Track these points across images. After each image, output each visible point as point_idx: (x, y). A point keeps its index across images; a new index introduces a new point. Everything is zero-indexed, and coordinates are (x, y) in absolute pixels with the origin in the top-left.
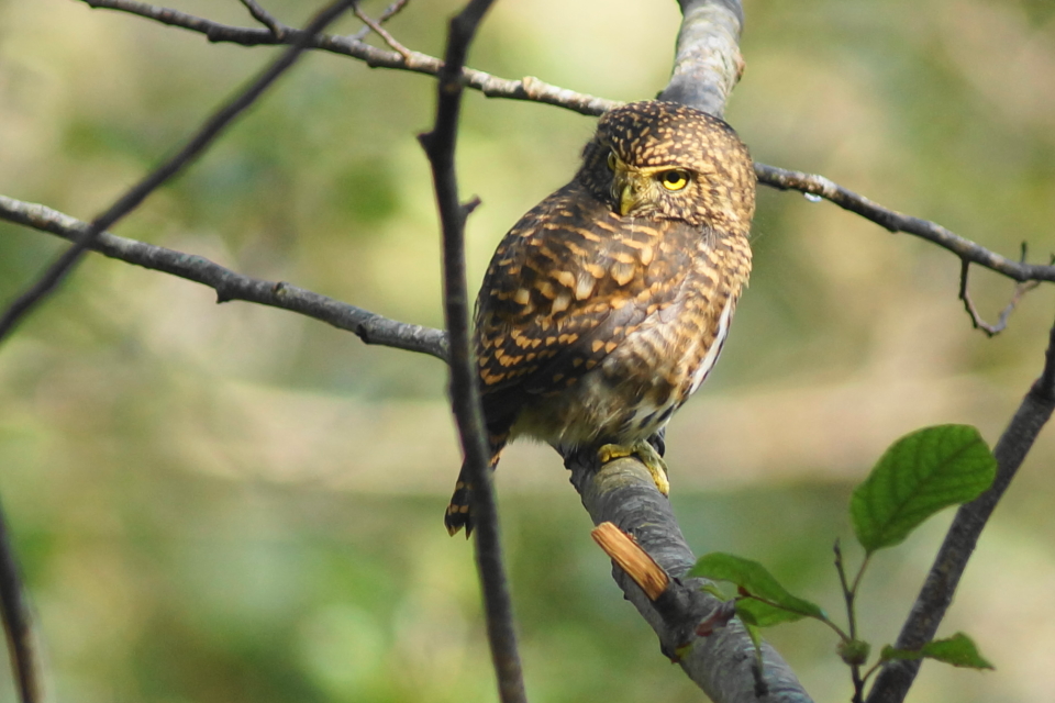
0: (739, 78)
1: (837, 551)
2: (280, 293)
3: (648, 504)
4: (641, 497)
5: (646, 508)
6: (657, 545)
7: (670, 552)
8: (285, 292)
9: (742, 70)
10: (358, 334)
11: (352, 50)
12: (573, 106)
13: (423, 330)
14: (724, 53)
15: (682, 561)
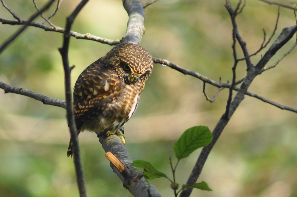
0: (144, 33)
1: (170, 159)
2: (21, 91)
3: (120, 147)
4: (118, 145)
5: (119, 148)
6: (122, 158)
7: (125, 160)
8: (23, 90)
9: (145, 31)
10: (42, 102)
11: (41, 26)
13: (60, 100)
14: (140, 27)
15: (129, 162)
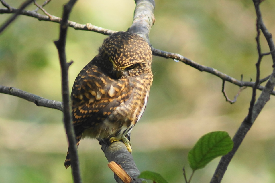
0: (153, 24)
1: (184, 170)
2: (11, 90)
3: (125, 156)
4: (123, 154)
5: (125, 157)
6: (128, 169)
7: (132, 170)
8: (13, 90)
9: (154, 21)
10: (35, 103)
11: (33, 15)
12: (102, 32)
13: (55, 102)
14: (149, 16)
15: (135, 173)
